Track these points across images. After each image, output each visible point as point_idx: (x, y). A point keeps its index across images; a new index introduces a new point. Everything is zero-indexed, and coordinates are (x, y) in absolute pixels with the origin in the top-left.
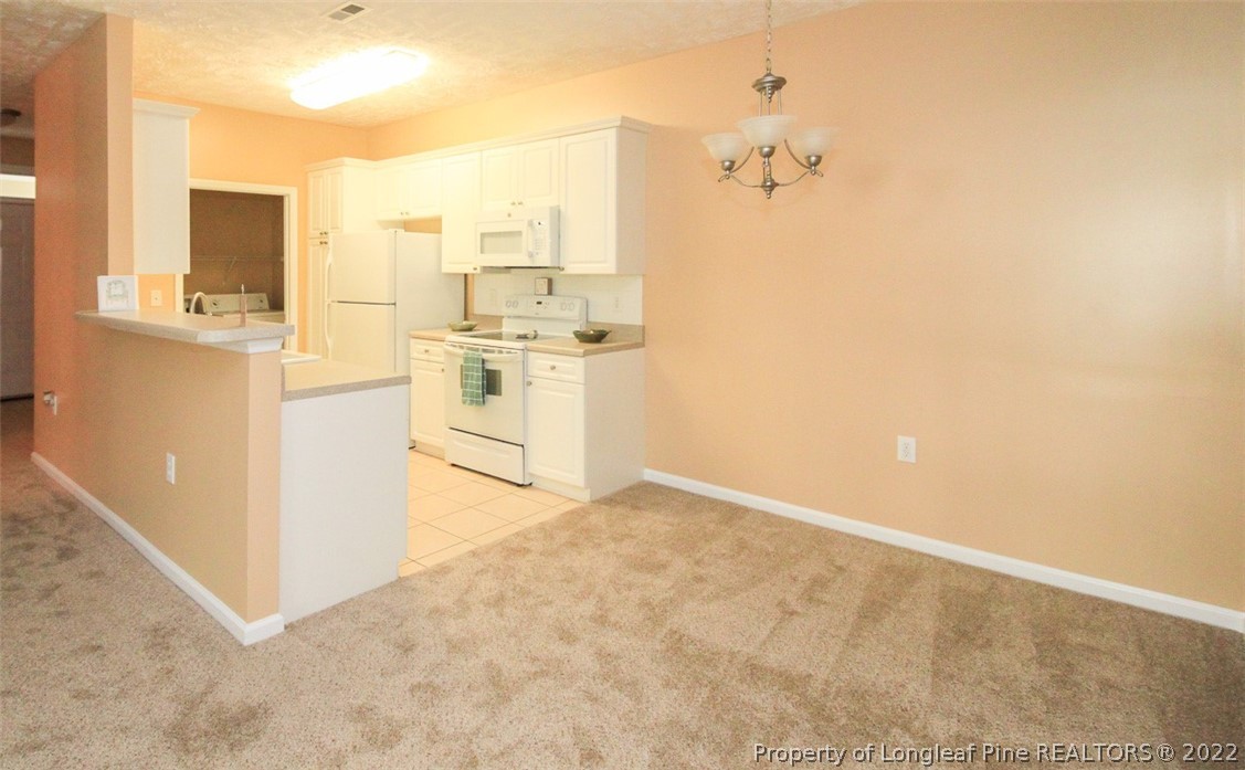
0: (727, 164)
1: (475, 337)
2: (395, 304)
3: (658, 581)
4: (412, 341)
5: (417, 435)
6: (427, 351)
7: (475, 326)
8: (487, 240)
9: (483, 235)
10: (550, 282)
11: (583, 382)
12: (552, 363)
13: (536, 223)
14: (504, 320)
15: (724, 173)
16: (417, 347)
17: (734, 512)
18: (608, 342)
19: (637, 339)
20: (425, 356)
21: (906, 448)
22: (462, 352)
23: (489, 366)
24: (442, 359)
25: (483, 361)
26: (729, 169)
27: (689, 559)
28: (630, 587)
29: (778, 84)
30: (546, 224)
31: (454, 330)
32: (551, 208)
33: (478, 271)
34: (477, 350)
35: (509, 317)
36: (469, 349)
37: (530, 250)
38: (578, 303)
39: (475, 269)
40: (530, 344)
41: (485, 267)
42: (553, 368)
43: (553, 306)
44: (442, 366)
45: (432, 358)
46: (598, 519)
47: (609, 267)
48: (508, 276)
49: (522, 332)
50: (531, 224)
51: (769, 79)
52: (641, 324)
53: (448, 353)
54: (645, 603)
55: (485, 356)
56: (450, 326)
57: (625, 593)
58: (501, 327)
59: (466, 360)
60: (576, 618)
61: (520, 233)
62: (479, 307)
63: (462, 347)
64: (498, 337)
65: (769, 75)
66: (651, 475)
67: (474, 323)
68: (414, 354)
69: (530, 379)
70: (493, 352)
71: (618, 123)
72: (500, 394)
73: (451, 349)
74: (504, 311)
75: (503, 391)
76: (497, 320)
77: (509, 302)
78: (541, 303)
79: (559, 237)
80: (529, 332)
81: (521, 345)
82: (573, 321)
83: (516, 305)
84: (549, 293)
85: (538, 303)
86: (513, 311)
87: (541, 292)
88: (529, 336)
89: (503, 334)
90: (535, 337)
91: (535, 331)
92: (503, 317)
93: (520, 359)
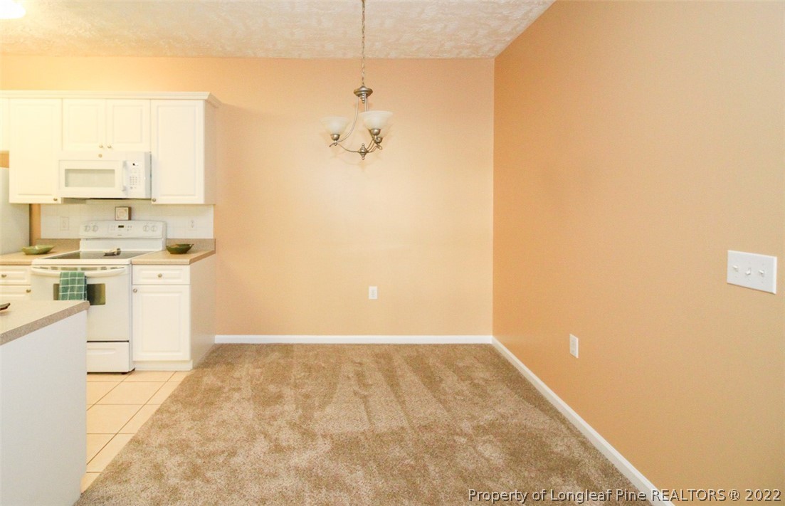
0: (335, 136)
3: (286, 408)
6: (4, 276)
8: (72, 176)
9: (68, 171)
10: (130, 209)
11: (188, 283)
12: (159, 272)
13: (130, 164)
14: (81, 242)
15: (333, 142)
17: (286, 349)
18: (194, 252)
19: (211, 249)
21: (373, 292)
22: (57, 272)
23: (90, 282)
24: (26, 281)
25: (86, 277)
26: (337, 139)
27: (289, 386)
28: (274, 418)
29: (369, 92)
30: (141, 165)
31: (28, 255)
32: (145, 153)
33: (59, 201)
34: (76, 269)
35: (87, 239)
36: (63, 269)
37: (125, 185)
38: (160, 226)
39: (56, 200)
40: (134, 260)
41: (65, 198)
42: (160, 276)
43: (135, 229)
44: (27, 287)
45: (12, 281)
46: (209, 379)
47: (199, 198)
48: (82, 205)
49: (108, 251)
50: (125, 164)
51: (364, 89)
52: (212, 237)
53: (37, 275)
54: (293, 426)
55: (87, 273)
56: (24, 251)
57: (275, 423)
58: (79, 248)
60: (262, 455)
61: (112, 171)
63: (55, 269)
64: (77, 256)
65: (363, 87)
66: (220, 339)
69: (134, 287)
70: (95, 269)
71: (206, 98)
72: (104, 304)
73: (41, 271)
74: (82, 234)
75: (107, 302)
76: (76, 242)
77: (86, 227)
78: (122, 227)
79: (151, 176)
80: (115, 250)
81: (126, 261)
82: (156, 239)
83: (96, 228)
84: (130, 219)
85: (119, 227)
86: (91, 234)
87: (121, 218)
88: (116, 253)
89: (81, 253)
90: (118, 254)
91: (118, 249)
92: (80, 239)
93: (126, 272)
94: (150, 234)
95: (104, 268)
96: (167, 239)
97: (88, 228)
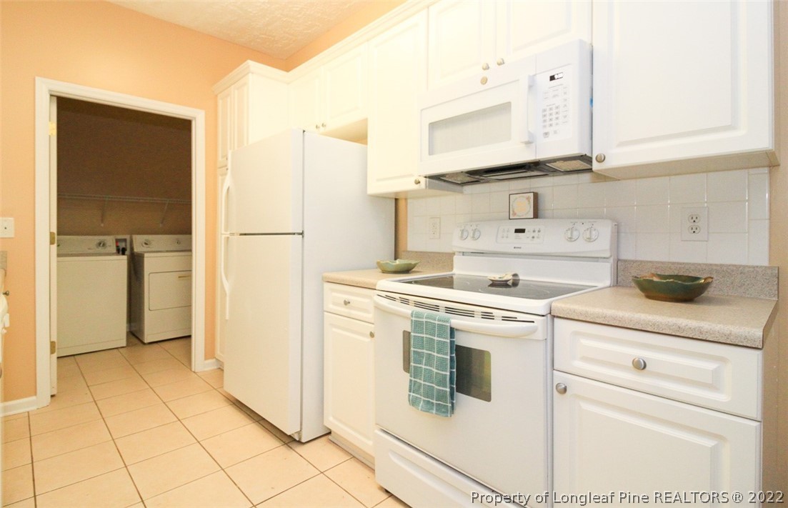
1: (416, 282)
2: (302, 234)
4: (327, 286)
5: (331, 422)
6: (347, 303)
7: (414, 266)
8: (439, 134)
9: (433, 128)
10: (536, 197)
13: (546, 78)
14: (455, 258)
16: (334, 295)
19: (764, 294)
20: (344, 310)
22: (408, 310)
23: (463, 341)
24: (370, 316)
25: (452, 330)
30: (571, 79)
31: (384, 272)
33: (422, 185)
34: (436, 308)
35: (463, 253)
36: (418, 304)
37: (531, 131)
38: (605, 230)
39: (417, 182)
44: (371, 328)
45: (354, 313)
49: (496, 277)
50: (533, 82)
52: (767, 264)
53: (378, 308)
55: (456, 321)
56: (379, 265)
58: (452, 269)
59: (417, 325)
62: (416, 241)
63: (405, 302)
67: (413, 262)
68: (329, 306)
69: (559, 378)
72: (488, 397)
73: (386, 302)
74: (455, 243)
76: (446, 259)
77: (462, 231)
78: (522, 231)
79: (592, 101)
80: (508, 277)
81: (539, 305)
82: (596, 259)
83: (477, 235)
84: (536, 216)
85: (518, 231)
86: (470, 245)
87: (520, 214)
88: (510, 283)
89: (455, 277)
90: (515, 284)
91: (515, 275)
92: (454, 254)
93: (540, 335)
94: (580, 247)
95: (487, 316)
96: (618, 260)
97: (465, 234)
